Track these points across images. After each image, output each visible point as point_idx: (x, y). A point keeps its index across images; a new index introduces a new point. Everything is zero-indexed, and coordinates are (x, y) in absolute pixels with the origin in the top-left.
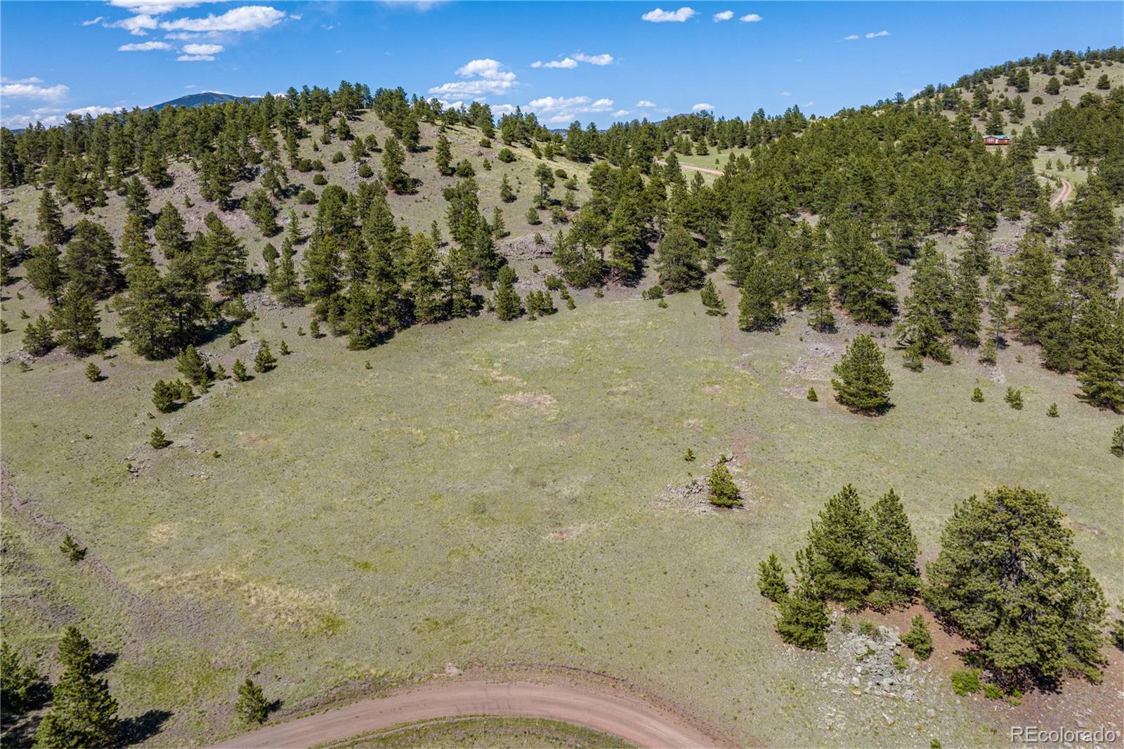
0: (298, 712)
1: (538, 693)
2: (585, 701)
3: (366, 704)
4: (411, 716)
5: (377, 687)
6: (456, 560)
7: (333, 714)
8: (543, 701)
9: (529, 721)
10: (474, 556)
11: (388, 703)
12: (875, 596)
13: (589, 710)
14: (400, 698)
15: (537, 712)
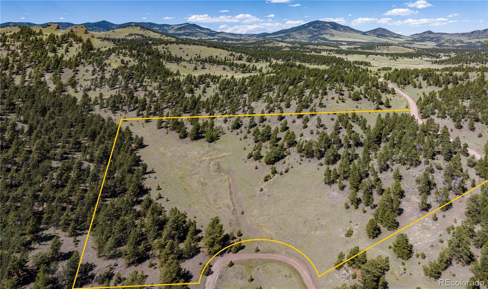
0: (261, 253)
1: (293, 261)
2: (298, 265)
3: (270, 254)
4: (275, 258)
5: (273, 252)
6: (295, 232)
7: (265, 254)
8: (293, 263)
9: (289, 265)
10: (299, 232)
11: (273, 255)
12: (354, 265)
13: (298, 266)
14: (275, 255)
15: (291, 264)
